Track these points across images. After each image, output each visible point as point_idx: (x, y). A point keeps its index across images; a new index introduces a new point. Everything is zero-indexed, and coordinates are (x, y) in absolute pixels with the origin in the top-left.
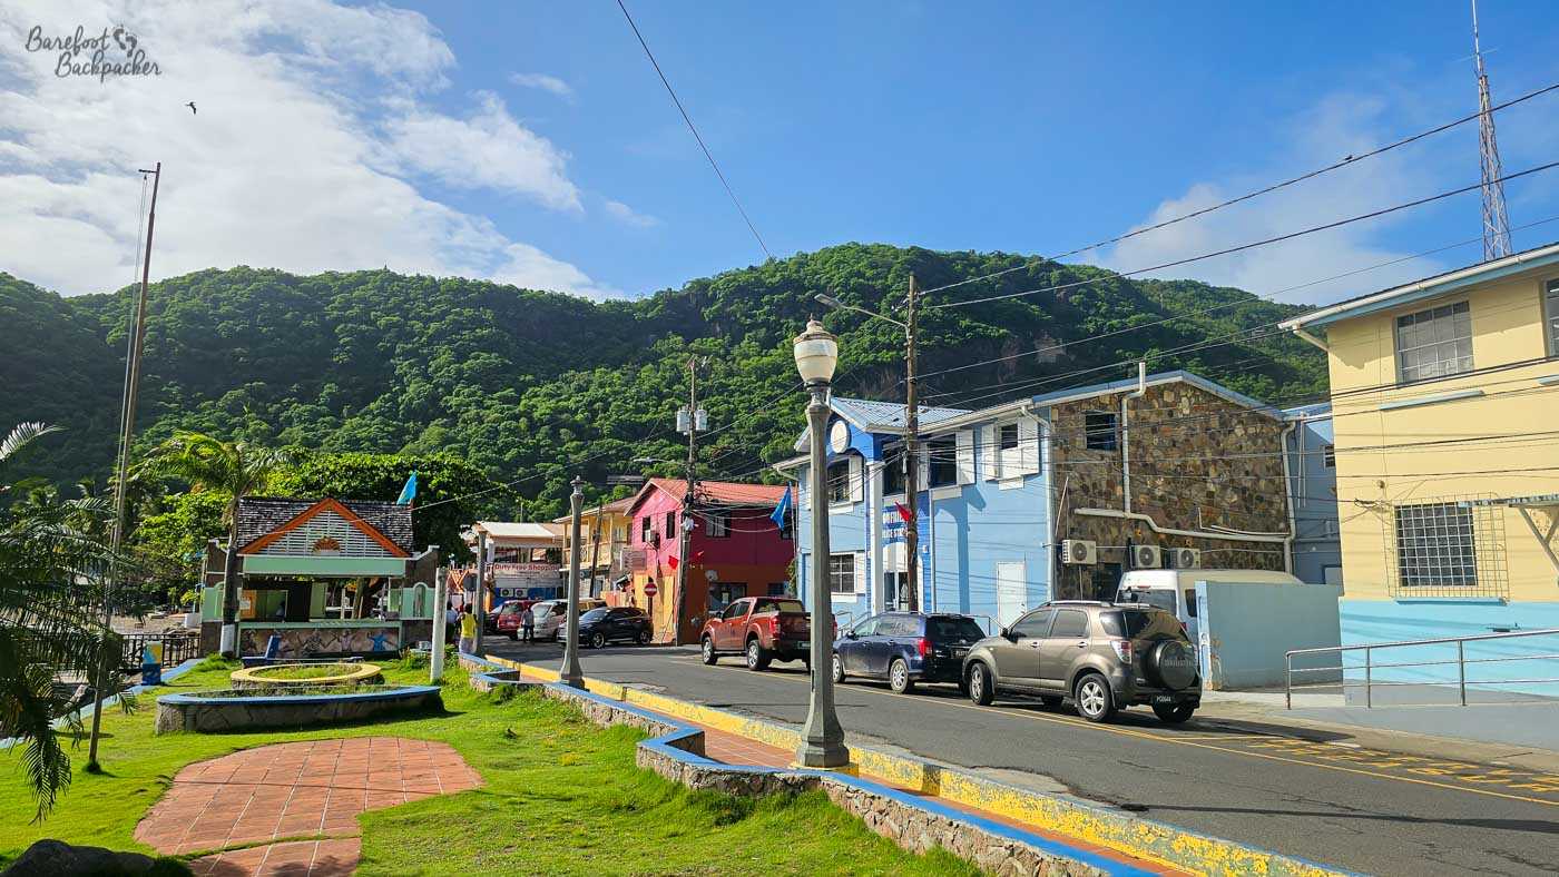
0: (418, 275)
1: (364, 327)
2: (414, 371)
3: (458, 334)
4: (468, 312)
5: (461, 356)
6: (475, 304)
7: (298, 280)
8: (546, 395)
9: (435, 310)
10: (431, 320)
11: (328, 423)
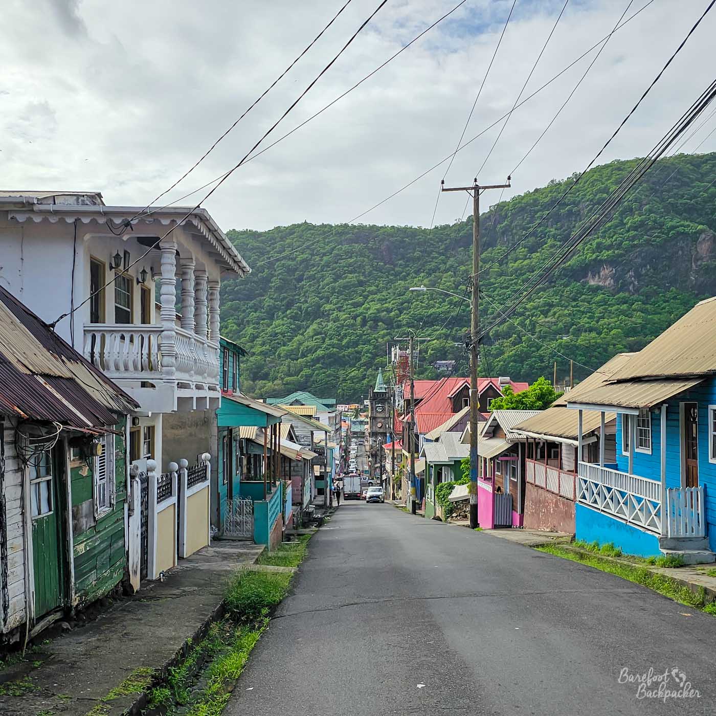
0: (323, 224)
1: (290, 263)
2: (312, 289)
3: (337, 263)
4: (345, 247)
5: (337, 278)
6: (351, 241)
7: (260, 235)
8: (379, 300)
9: (328, 248)
10: (324, 254)
11: (265, 324)
